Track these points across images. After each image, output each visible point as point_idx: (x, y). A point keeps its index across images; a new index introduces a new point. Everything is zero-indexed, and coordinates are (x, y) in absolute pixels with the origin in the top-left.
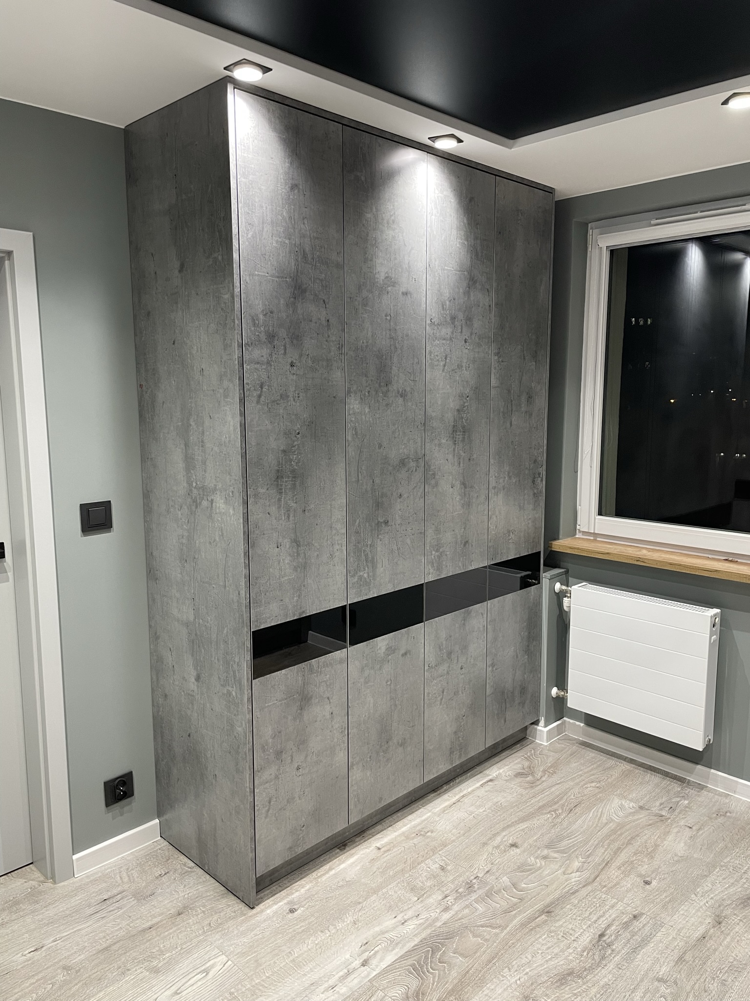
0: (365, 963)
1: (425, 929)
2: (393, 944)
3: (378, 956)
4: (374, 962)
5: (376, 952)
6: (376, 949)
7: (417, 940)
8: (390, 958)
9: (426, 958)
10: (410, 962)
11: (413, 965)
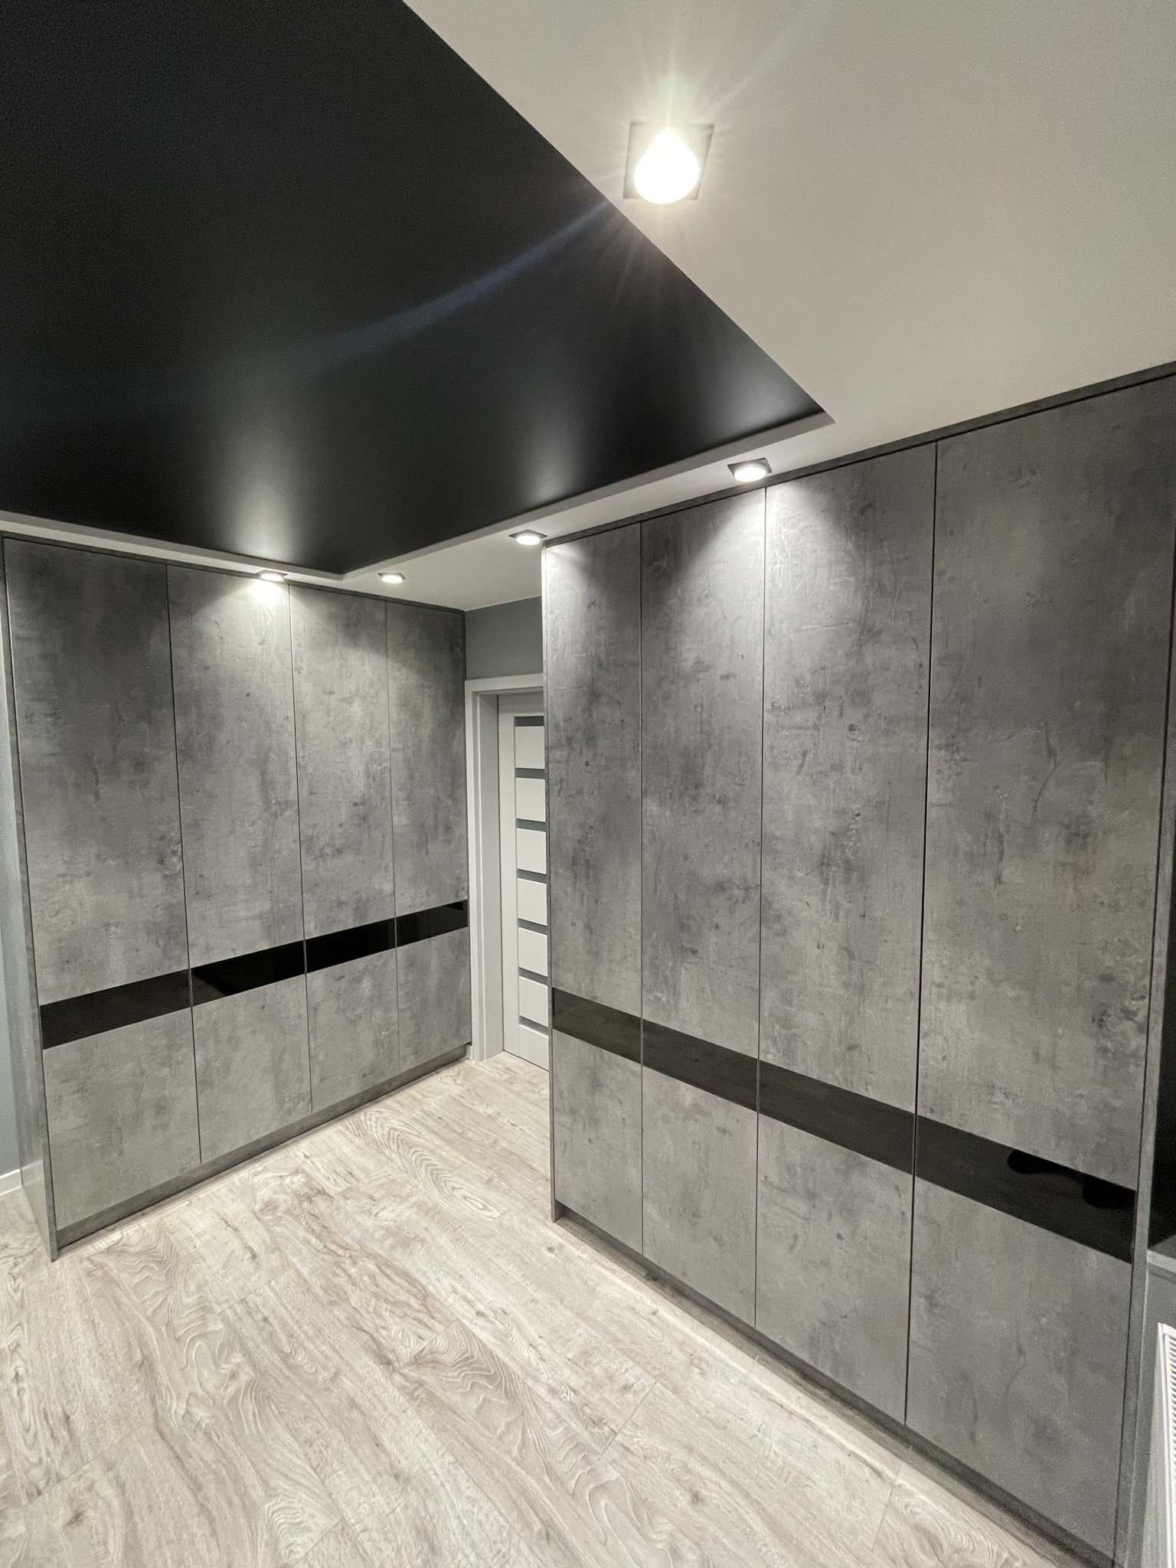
0: (479, 1314)
1: (522, 1368)
2: (503, 1338)
3: (488, 1325)
4: (480, 1321)
5: (493, 1323)
6: (497, 1322)
7: (507, 1360)
8: (484, 1336)
9: (481, 1369)
10: (477, 1354)
11: (472, 1357)
